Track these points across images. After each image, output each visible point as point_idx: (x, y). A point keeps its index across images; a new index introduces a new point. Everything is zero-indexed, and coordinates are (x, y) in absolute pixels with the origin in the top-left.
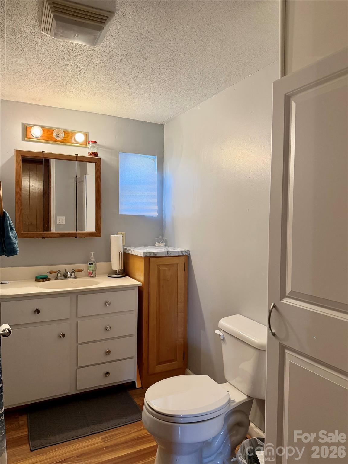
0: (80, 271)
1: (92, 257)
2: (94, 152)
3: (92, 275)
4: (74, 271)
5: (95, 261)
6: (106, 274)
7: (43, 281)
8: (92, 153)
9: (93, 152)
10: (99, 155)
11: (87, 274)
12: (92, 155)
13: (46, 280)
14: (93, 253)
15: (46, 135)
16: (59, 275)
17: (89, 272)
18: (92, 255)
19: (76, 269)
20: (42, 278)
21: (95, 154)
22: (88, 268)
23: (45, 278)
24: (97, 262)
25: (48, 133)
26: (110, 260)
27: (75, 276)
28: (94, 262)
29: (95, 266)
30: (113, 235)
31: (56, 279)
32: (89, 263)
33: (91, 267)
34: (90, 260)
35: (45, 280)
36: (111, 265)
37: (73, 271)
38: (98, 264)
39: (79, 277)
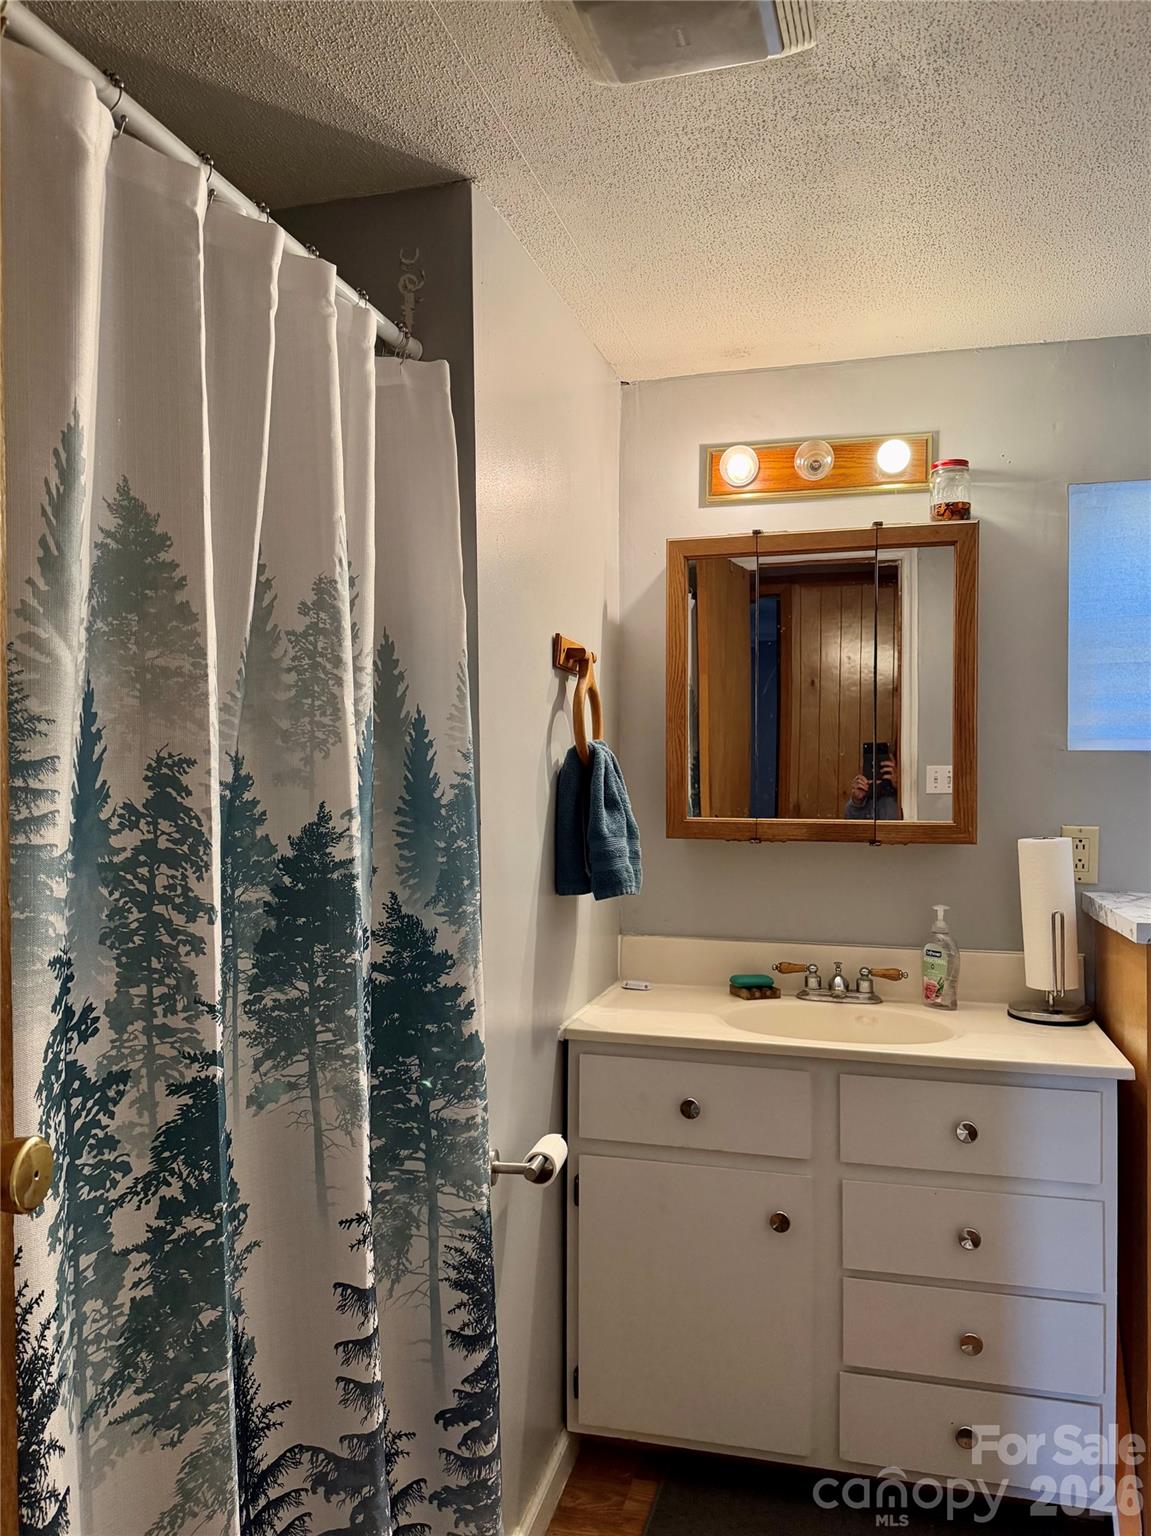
0: (896, 976)
1: (940, 924)
2: (953, 504)
3: (939, 1000)
4: (870, 972)
5: (951, 944)
6: (1001, 1001)
7: (752, 997)
8: (943, 508)
9: (947, 505)
10: (973, 511)
11: (920, 990)
12: (943, 515)
13: (764, 997)
14: (945, 911)
15: (775, 473)
16: (813, 982)
17: (928, 985)
18: (941, 915)
19: (879, 967)
20: (749, 988)
21: (960, 510)
22: (927, 968)
23: (760, 988)
24: (958, 948)
25: (781, 464)
26: (1018, 946)
27: (872, 992)
28: (946, 946)
29: (950, 962)
30: (1030, 840)
31: (802, 995)
32: (928, 947)
33: (933, 966)
34: (931, 936)
35: (757, 994)
36: (1021, 966)
37: (865, 972)
38: (966, 956)
39: (886, 1001)
